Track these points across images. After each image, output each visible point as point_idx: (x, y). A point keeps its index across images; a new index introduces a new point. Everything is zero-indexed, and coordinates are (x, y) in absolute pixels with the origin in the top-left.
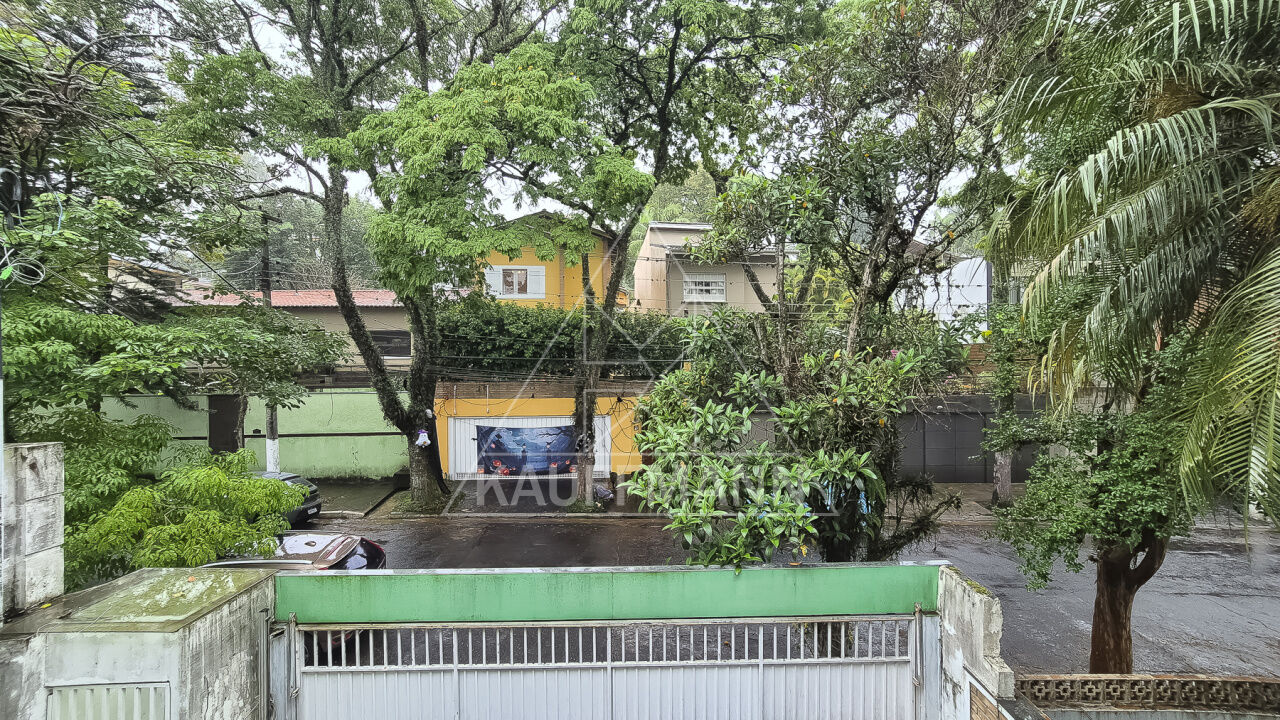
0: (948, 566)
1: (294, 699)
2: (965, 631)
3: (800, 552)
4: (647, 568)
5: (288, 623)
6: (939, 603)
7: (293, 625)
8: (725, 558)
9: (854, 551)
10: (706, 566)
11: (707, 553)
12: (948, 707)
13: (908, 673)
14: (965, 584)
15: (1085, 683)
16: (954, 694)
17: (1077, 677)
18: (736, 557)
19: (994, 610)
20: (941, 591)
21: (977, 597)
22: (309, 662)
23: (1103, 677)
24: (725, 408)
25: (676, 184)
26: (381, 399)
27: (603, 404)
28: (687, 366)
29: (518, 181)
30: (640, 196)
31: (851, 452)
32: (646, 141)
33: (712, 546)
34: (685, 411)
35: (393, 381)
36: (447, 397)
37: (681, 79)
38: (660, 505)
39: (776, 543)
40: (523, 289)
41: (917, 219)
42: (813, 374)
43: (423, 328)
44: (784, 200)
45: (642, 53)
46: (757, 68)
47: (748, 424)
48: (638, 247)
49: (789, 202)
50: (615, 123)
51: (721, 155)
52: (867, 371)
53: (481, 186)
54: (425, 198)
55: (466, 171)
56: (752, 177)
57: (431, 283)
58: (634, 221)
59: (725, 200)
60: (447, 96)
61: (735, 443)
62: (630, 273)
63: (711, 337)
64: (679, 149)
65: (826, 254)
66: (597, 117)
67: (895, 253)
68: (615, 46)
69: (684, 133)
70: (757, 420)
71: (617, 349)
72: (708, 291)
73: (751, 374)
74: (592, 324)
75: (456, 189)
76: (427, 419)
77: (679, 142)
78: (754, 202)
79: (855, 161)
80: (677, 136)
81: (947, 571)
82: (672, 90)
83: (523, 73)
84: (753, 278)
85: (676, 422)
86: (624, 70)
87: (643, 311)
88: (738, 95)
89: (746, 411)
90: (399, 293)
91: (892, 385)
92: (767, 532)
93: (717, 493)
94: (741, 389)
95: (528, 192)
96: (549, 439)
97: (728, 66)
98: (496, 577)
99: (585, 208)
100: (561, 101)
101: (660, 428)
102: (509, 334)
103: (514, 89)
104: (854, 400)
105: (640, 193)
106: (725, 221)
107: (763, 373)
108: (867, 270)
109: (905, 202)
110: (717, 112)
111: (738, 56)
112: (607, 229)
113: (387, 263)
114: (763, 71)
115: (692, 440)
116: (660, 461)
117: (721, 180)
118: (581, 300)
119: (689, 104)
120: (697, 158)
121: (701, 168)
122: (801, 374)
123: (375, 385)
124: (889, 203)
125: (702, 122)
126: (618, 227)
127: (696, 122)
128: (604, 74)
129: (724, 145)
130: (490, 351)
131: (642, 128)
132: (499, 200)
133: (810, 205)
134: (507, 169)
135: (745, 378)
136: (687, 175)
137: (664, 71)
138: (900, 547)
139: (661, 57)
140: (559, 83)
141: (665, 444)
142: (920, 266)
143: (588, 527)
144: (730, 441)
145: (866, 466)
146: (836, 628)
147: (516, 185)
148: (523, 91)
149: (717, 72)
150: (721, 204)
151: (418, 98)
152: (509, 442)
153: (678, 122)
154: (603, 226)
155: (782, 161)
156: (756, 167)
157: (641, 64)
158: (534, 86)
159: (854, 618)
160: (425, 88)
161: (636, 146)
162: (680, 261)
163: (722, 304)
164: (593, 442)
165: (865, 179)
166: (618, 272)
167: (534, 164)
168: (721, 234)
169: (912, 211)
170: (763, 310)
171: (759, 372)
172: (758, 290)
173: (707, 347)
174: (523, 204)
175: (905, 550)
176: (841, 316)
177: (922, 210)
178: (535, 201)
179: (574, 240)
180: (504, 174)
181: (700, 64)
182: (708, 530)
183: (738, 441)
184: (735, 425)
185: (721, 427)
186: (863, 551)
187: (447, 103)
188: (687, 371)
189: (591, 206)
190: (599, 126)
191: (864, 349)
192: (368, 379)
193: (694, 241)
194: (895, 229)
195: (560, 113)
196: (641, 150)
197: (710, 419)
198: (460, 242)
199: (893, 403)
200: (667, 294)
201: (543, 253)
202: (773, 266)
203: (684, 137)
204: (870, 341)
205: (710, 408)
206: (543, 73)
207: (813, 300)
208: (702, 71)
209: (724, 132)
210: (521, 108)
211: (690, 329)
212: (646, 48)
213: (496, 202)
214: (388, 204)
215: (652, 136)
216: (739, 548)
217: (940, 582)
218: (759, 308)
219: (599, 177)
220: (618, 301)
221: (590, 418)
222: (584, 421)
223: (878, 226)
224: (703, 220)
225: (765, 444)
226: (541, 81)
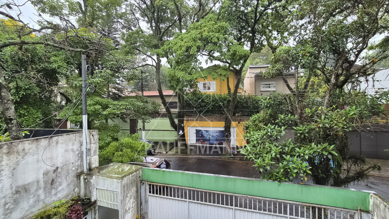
0: (375, 194)
1: (146, 202)
3: (304, 179)
4: (247, 178)
5: (145, 181)
6: (370, 209)
7: (146, 182)
8: (274, 178)
10: (268, 180)
11: (268, 176)
18: (279, 178)
22: (150, 192)
24: (275, 127)
25: (258, 52)
26: (170, 121)
27: (234, 124)
28: (262, 112)
29: (207, 56)
31: (326, 145)
32: (248, 40)
33: (270, 173)
34: (261, 127)
35: (173, 116)
36: (188, 120)
37: (259, 18)
38: (251, 158)
39: (294, 175)
40: (209, 89)
41: (357, 56)
42: (309, 115)
43: (181, 101)
44: (297, 53)
45: (246, 11)
46: (287, 9)
47: (284, 132)
48: (245, 74)
49: (300, 54)
50: (237, 35)
51: (274, 41)
52: (334, 114)
53: (196, 59)
54: (181, 63)
55: (191, 55)
56: (285, 46)
57: (182, 87)
58: (243, 65)
59: (275, 55)
60: (186, 33)
61: (279, 139)
62: (243, 82)
63: (270, 102)
64: (259, 41)
65: (315, 72)
66: (231, 34)
67: (346, 69)
68: (237, 10)
69: (261, 35)
70: (287, 131)
71: (238, 106)
72: (269, 87)
73: (285, 115)
74: (230, 99)
75: (189, 60)
76: (182, 127)
77: (259, 38)
78: (286, 55)
79: (328, 36)
80: (258, 36)
82: (256, 22)
83: (208, 23)
84: (286, 82)
85: (257, 131)
86: (240, 17)
87: (247, 94)
88: (280, 20)
89: (283, 128)
90: (174, 91)
91: (345, 120)
92: (291, 171)
93: (272, 156)
94: (281, 120)
95: (210, 59)
96: (217, 134)
97: (276, 11)
98: (199, 175)
100: (219, 30)
101: (251, 132)
102: (205, 102)
103: (205, 28)
104: (327, 125)
105: (245, 56)
106: (275, 63)
107: (290, 115)
108: (333, 76)
109: (351, 49)
110: (272, 26)
111: (280, 6)
112: (235, 69)
113: (171, 83)
114: (290, 10)
115: (263, 137)
116: (252, 143)
117: (274, 49)
118: (226, 92)
119: (262, 25)
120: (265, 43)
121: (267, 46)
122: (305, 115)
123: (168, 117)
124: (343, 50)
125: (267, 31)
126: (238, 68)
127: (265, 31)
128: (233, 20)
129: (275, 37)
130: (199, 107)
131: (246, 35)
132: (201, 62)
133: (308, 55)
134: (204, 53)
135: (282, 116)
136: (262, 49)
137: (253, 16)
138: (349, 182)
139: (252, 11)
140: (219, 24)
141: (253, 138)
142: (358, 74)
143: (229, 162)
144: (277, 138)
145: (333, 150)
146: (320, 209)
147: (206, 58)
148: (208, 28)
149: (272, 13)
150: (273, 57)
151: (179, 35)
152: (205, 134)
153: (258, 32)
154: (233, 68)
155: (297, 40)
156: (286, 43)
157: (246, 15)
158: (211, 27)
159: (328, 207)
160: (181, 32)
161: (244, 42)
162: (259, 78)
163: (274, 91)
164: (230, 136)
165: (333, 43)
166: (238, 82)
167: (211, 51)
168: (273, 67)
169: (355, 53)
170: (290, 93)
171: (288, 114)
172: (288, 86)
173: (269, 106)
174: (208, 63)
175: (352, 183)
176: (322, 94)
177: (360, 52)
178: (212, 62)
179: (224, 73)
180: (203, 54)
181: (266, 11)
182: (268, 168)
183: (280, 138)
184: (279, 133)
185: (273, 133)
186: (331, 181)
187: (187, 35)
188: (261, 114)
189: (229, 62)
190: (232, 36)
191: (332, 106)
192: (167, 115)
193: (264, 71)
194: (347, 60)
195: (219, 34)
196: (246, 43)
197: (269, 130)
198: (190, 75)
199: (345, 127)
200: (255, 89)
201: (214, 77)
202: (294, 77)
203: (261, 36)
204: (334, 103)
205: (269, 126)
206: (214, 22)
207: (310, 89)
208: (267, 13)
209: (275, 33)
210: (207, 34)
211: (262, 100)
212: (247, 9)
213: (200, 63)
214: (171, 66)
215: (249, 37)
216: (280, 175)
217: (370, 200)
218: (288, 92)
219: (231, 52)
220: (238, 91)
221: (229, 128)
222: (228, 128)
223: (338, 60)
224: (267, 64)
225: (290, 140)
226: (213, 25)
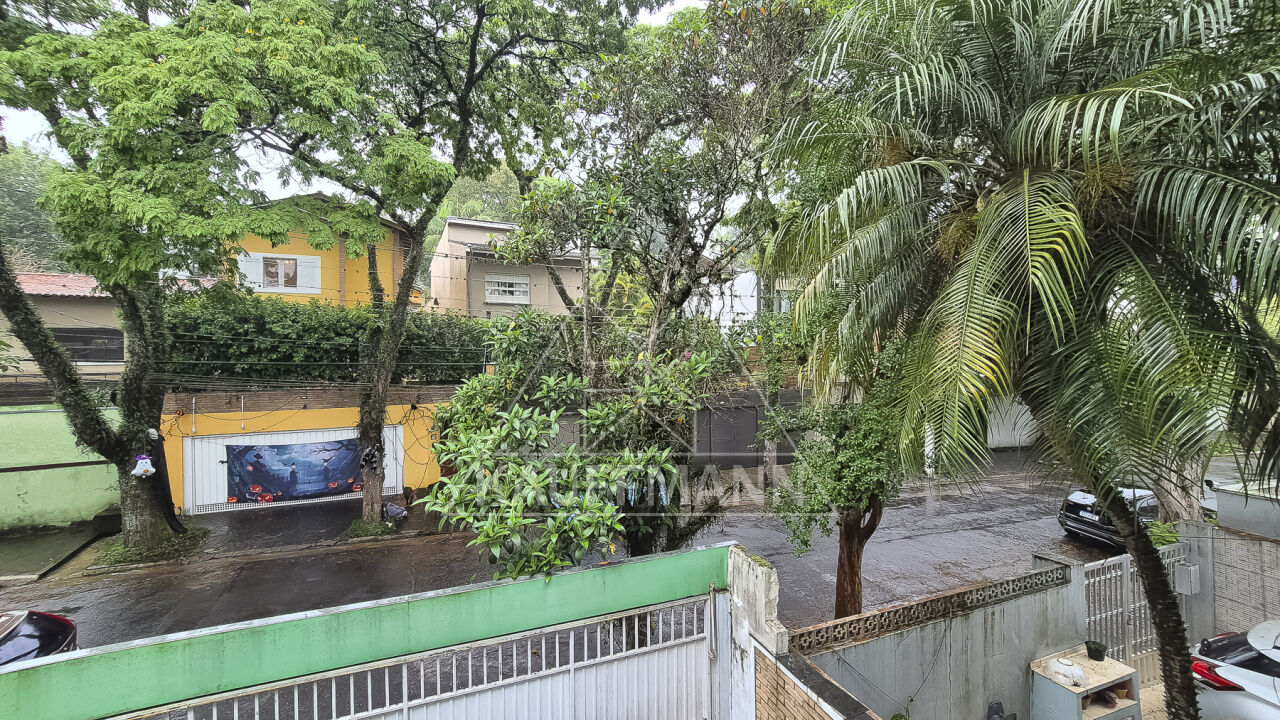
0: (736, 546)
2: (751, 602)
3: (609, 550)
4: (449, 591)
6: (729, 580)
8: (534, 568)
9: (656, 541)
10: (515, 579)
11: (515, 564)
12: (737, 673)
13: (704, 647)
14: (749, 560)
15: (836, 627)
16: (742, 660)
17: (830, 623)
18: (545, 565)
19: (772, 580)
20: (730, 569)
21: (760, 570)
23: (847, 619)
24: (532, 412)
25: (479, 180)
26: (72, 419)
27: (394, 412)
28: (490, 369)
29: (284, 154)
30: (436, 188)
31: (652, 451)
32: (444, 130)
33: (521, 556)
34: (489, 417)
35: (94, 394)
36: (181, 412)
37: (482, 72)
38: (463, 519)
39: (586, 545)
40: (291, 281)
41: (707, 234)
42: (618, 376)
43: (142, 325)
44: (590, 204)
45: (440, 34)
46: (562, 73)
47: (556, 427)
48: (435, 243)
49: (596, 207)
50: (408, 105)
51: (526, 155)
52: (667, 370)
53: (233, 155)
54: (144, 159)
55: (206, 133)
56: (559, 179)
57: (155, 267)
58: (430, 213)
59: (532, 198)
60: (178, 34)
61: (543, 447)
62: (426, 270)
63: (517, 339)
64: (481, 143)
65: (628, 260)
66: (385, 94)
67: (690, 264)
68: (408, 20)
69: (486, 127)
70: (564, 422)
71: (410, 352)
72: (511, 293)
73: (559, 377)
74: (381, 324)
75: (195, 152)
76: (150, 441)
77: (481, 135)
78: (561, 203)
79: (655, 174)
80: (479, 129)
81: (735, 550)
82: (473, 80)
83: (290, 27)
84: (557, 281)
85: (480, 428)
86: (419, 49)
87: (441, 311)
88: (543, 97)
89: (554, 413)
90: (102, 279)
91: (688, 385)
92: (576, 534)
93: (525, 500)
94: (548, 392)
95: (299, 168)
96: (327, 455)
97: (532, 65)
99: (372, 195)
100: (341, 69)
101: (462, 437)
102: (273, 334)
103: (279, 43)
104: (656, 401)
105: (438, 184)
106: (532, 220)
107: (570, 376)
108: (666, 278)
109: (697, 217)
110: (522, 110)
111: (543, 58)
112: (399, 219)
113: (80, 239)
114: (568, 77)
115: (498, 447)
116: (463, 471)
117: (526, 180)
118: (367, 299)
119: (492, 97)
120: (500, 155)
121: (504, 166)
122: (607, 375)
123: (61, 400)
124: (684, 217)
125: (506, 118)
126: (411, 218)
127: (499, 118)
128: (396, 49)
129: (528, 145)
130: (246, 355)
131: (439, 115)
132: (258, 174)
133: (615, 212)
134: (268, 137)
135: (552, 381)
136: (490, 171)
137: (464, 58)
138: (693, 533)
139: (461, 43)
140: (340, 46)
141: (468, 453)
142: (710, 277)
143: (377, 551)
144: (538, 446)
145: (666, 461)
146: (642, 618)
147: (282, 159)
148: (291, 47)
149: (521, 69)
150: (528, 203)
151: (132, 28)
152: (274, 464)
153: (480, 115)
154: (394, 216)
155: (588, 167)
156: (563, 169)
157: (439, 46)
158: (307, 45)
159: (658, 607)
160: (144, 18)
161: (432, 134)
162: (480, 260)
163: (526, 306)
164: (382, 456)
165: (664, 192)
166: (412, 267)
167: (305, 136)
168: (528, 234)
169: (703, 226)
170: (566, 313)
171: (565, 375)
172: (563, 293)
173: (513, 349)
174: (291, 181)
175: (699, 534)
176: (641, 320)
177: (711, 226)
178: (307, 178)
179: (359, 228)
180: (265, 144)
181: (504, 58)
182: (517, 540)
183: (546, 445)
184: (543, 429)
185: (528, 433)
186: (663, 541)
187: (179, 43)
188: (490, 375)
189: (379, 193)
190: (389, 106)
191: (663, 351)
192: (51, 393)
193: (500, 241)
194: (690, 240)
195: (341, 81)
196: (438, 139)
197: (517, 424)
198: (200, 219)
199: (690, 401)
200: (468, 294)
201: (319, 240)
202: (577, 270)
203: (486, 131)
204: (668, 344)
205: (517, 412)
206: (318, 32)
207: (614, 305)
208: (505, 65)
209: (528, 133)
210: (289, 67)
211: (494, 331)
212: (445, 30)
213: (254, 176)
214: (82, 161)
215: (451, 126)
216: (549, 555)
217: (730, 560)
218: (562, 310)
219: (389, 160)
220: (412, 299)
221: (379, 429)
222: (371, 431)
223: (674, 236)
224: (506, 220)
225: (574, 446)
226: (315, 40)
